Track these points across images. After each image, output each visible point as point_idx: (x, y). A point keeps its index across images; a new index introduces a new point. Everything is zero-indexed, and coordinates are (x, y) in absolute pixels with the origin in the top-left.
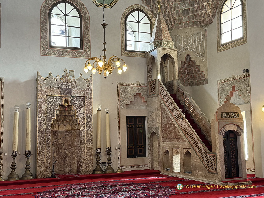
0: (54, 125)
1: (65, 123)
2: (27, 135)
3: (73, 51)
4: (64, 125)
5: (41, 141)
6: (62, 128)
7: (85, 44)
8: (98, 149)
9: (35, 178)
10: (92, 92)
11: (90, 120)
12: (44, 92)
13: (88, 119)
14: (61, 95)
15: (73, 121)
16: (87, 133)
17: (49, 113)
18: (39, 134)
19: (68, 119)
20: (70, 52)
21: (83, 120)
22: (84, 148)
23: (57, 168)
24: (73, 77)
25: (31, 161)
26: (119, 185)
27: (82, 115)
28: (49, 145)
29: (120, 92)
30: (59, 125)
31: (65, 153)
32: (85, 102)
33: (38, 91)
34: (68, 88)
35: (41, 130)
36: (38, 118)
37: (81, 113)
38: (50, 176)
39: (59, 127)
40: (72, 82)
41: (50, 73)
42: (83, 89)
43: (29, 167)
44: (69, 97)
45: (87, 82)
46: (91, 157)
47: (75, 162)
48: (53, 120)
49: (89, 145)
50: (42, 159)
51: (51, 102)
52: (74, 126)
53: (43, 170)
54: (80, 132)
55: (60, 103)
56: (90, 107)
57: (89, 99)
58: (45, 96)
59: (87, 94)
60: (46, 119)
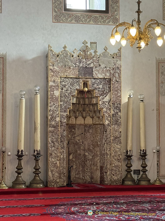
0: (70, 117)
1: (84, 115)
2: (35, 129)
3: (96, 15)
4: (83, 117)
5: (54, 138)
6: (80, 121)
7: (111, 5)
8: (129, 151)
9: (46, 186)
10: (120, 72)
11: (118, 111)
12: (57, 72)
13: (115, 110)
14: (78, 76)
15: (95, 112)
16: (114, 128)
17: (64, 101)
18: (50, 128)
19: (87, 109)
20: (91, 16)
21: (108, 111)
22: (109, 149)
23: (75, 174)
24: (95, 52)
25: (41, 164)
26: (158, 202)
27: (107, 103)
28: (63, 143)
29: (161, 71)
30: (76, 118)
31: (85, 156)
32: (111, 86)
33: (50, 71)
34: (88, 66)
35: (53, 123)
36: (49, 108)
37: (105, 102)
38: (65, 184)
39: (76, 120)
40: (94, 58)
41: (65, 47)
42: (108, 68)
43: (38, 172)
44: (89, 79)
45: (113, 58)
46: (119, 161)
47: (98, 168)
48: (68, 110)
49: (117, 145)
50: (55, 162)
51: (66, 85)
52: (96, 119)
53: (56, 176)
54: (104, 128)
55: (78, 88)
56: (118, 93)
57: (117, 81)
58: (58, 78)
59: (113, 75)
60: (59, 109)
